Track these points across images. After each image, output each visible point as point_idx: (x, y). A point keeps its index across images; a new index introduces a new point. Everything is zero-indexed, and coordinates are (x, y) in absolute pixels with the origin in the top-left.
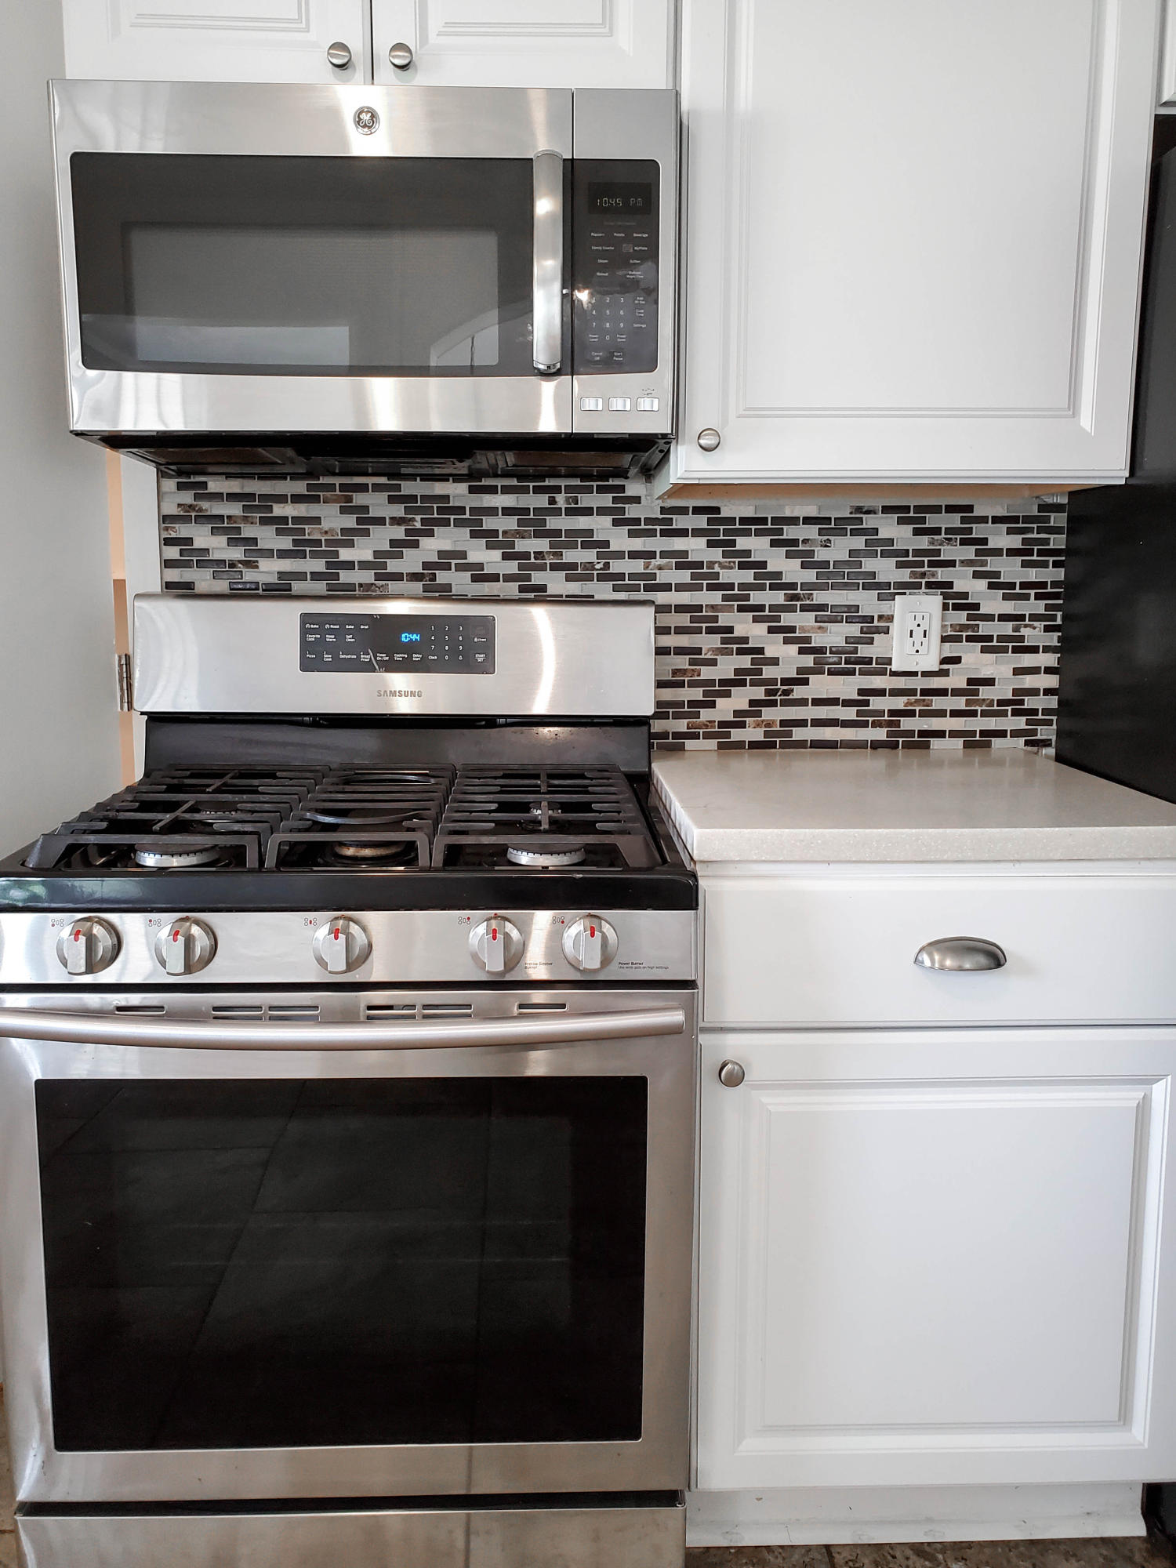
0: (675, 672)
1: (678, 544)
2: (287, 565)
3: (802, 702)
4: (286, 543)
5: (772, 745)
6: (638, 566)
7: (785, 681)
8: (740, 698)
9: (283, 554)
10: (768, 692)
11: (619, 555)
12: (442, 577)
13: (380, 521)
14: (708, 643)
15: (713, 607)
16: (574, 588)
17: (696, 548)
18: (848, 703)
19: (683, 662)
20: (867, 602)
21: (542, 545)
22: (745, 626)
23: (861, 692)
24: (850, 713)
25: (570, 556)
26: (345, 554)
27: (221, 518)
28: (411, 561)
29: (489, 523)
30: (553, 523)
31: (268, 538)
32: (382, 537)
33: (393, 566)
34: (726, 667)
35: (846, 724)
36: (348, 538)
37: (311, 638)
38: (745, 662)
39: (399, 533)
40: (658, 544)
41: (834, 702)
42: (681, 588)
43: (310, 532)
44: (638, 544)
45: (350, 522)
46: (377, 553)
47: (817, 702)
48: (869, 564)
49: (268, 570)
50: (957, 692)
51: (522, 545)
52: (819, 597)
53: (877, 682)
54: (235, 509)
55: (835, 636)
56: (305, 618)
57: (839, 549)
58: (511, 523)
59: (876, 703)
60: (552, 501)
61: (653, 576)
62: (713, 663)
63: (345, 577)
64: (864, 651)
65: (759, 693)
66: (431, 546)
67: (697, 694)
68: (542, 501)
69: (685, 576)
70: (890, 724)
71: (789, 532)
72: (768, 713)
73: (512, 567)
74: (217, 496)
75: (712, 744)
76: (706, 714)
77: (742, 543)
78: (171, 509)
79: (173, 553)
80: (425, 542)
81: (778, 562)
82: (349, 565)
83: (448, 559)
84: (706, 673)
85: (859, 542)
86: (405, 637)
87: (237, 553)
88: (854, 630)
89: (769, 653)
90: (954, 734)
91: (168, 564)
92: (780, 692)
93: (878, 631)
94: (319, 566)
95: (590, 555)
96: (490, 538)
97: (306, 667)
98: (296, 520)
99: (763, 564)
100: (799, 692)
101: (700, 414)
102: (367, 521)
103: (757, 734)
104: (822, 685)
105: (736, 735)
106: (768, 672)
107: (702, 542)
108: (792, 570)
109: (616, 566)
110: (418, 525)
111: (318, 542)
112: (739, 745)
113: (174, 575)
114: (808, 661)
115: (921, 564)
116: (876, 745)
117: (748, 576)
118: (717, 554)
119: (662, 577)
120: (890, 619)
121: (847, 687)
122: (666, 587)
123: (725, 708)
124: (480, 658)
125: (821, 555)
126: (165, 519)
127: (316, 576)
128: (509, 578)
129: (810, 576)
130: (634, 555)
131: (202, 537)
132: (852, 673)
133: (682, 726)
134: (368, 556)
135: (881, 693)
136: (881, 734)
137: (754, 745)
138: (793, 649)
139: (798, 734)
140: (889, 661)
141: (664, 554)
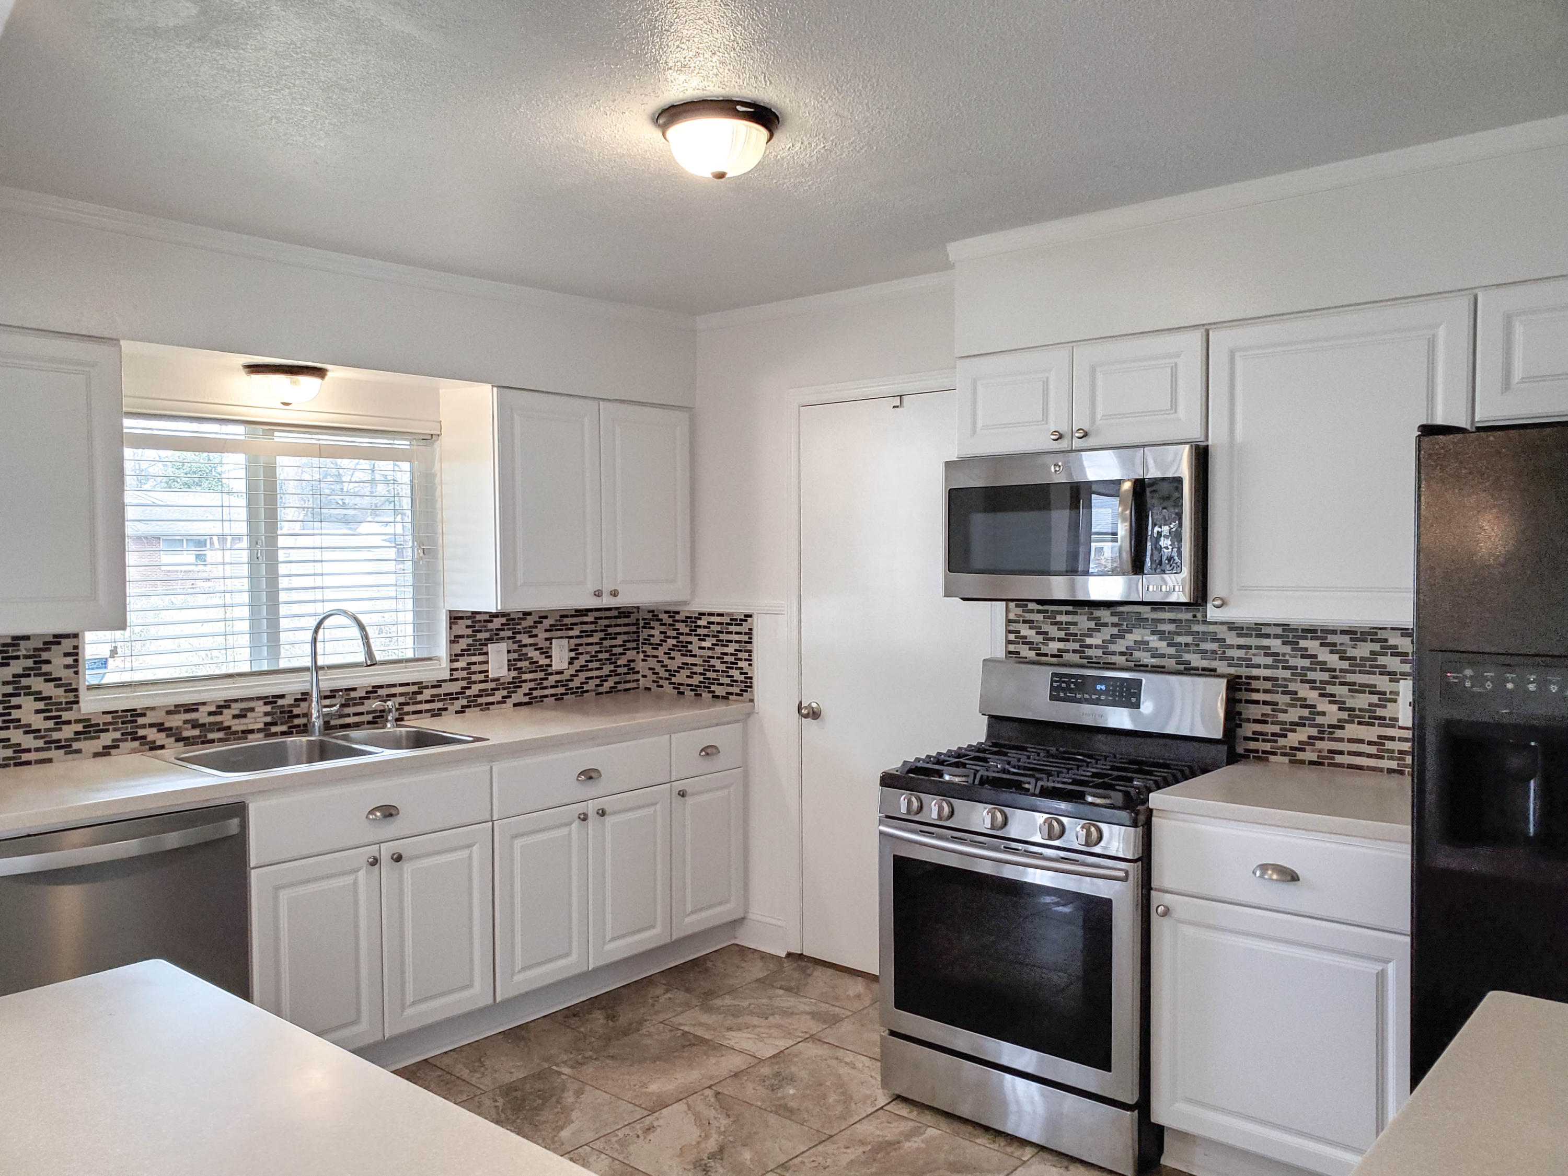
0: (1263, 715)
1: (1265, 642)
2: (1061, 645)
3: (1341, 740)
4: (1062, 634)
5: (1322, 764)
6: (1241, 653)
7: (1330, 726)
8: (1302, 735)
9: (1060, 640)
10: (1320, 732)
11: (1231, 647)
12: (1137, 654)
13: (1106, 625)
14: (1284, 699)
15: (1285, 679)
16: (1205, 664)
17: (1275, 644)
18: (1370, 743)
19: (1268, 709)
20: (1382, 683)
21: (1189, 639)
22: (1304, 692)
23: (1379, 737)
24: (1373, 750)
25: (1204, 646)
26: (1089, 641)
27: (1032, 622)
28: (1120, 646)
29: (1161, 627)
31: (1054, 631)
32: (1107, 633)
33: (1112, 648)
34: (1294, 715)
35: (1370, 756)
36: (1090, 633)
37: (1055, 684)
38: (1305, 712)
39: (1115, 631)
40: (1253, 641)
41: (1361, 741)
42: (1266, 667)
43: (1073, 630)
44: (1242, 641)
45: (1092, 624)
46: (1103, 641)
47: (1350, 741)
48: (1382, 660)
49: (1054, 646)
51: (1179, 639)
52: (1350, 678)
53: (1390, 732)
54: (1040, 617)
55: (1362, 701)
56: (1054, 675)
57: (1363, 650)
58: (1171, 627)
59: (1389, 745)
60: (1195, 616)
61: (1251, 660)
62: (1285, 712)
63: (1089, 652)
64: (1380, 712)
65: (1314, 732)
66: (1131, 638)
67: (1276, 729)
68: (1189, 616)
69: (1269, 660)
70: (1399, 759)
71: (1331, 639)
72: (1320, 745)
73: (1172, 651)
74: (1032, 611)
75: (1286, 759)
76: (1282, 742)
77: (1303, 643)
78: (1012, 616)
79: (1012, 637)
80: (1128, 636)
81: (1324, 655)
82: (1090, 647)
83: (1141, 645)
84: (1282, 717)
85: (1376, 647)
86: (1099, 687)
87: (1040, 638)
88: (1375, 699)
89: (1320, 708)
91: (1009, 642)
92: (1328, 732)
93: (1390, 700)
94: (1076, 646)
95: (1214, 646)
96: (1161, 634)
97: (1052, 698)
98: (1067, 623)
99: (1315, 656)
100: (1339, 733)
102: (1100, 625)
103: (1313, 756)
104: (1352, 730)
105: (1300, 755)
106: (1319, 720)
107: (1278, 642)
108: (1333, 660)
109: (1230, 653)
110: (1125, 627)
111: (1076, 635)
112: (1302, 762)
113: (1012, 648)
114: (1345, 715)
116: (1390, 771)
117: (1306, 663)
118: (1287, 649)
119: (1256, 660)
120: (1397, 694)
121: (1371, 733)
122: (1258, 666)
123: (1294, 739)
124: (1134, 700)
125: (1351, 653)
126: (1009, 621)
127: (1074, 651)
128: (1170, 656)
129: (1345, 665)
130: (1240, 647)
131: (1025, 631)
132: (1373, 725)
133: (1268, 747)
134: (1099, 642)
135: (1392, 739)
136: (1393, 765)
137: (1312, 763)
138: (1335, 707)
139: (1339, 759)
140: (1396, 720)
141: (1257, 648)
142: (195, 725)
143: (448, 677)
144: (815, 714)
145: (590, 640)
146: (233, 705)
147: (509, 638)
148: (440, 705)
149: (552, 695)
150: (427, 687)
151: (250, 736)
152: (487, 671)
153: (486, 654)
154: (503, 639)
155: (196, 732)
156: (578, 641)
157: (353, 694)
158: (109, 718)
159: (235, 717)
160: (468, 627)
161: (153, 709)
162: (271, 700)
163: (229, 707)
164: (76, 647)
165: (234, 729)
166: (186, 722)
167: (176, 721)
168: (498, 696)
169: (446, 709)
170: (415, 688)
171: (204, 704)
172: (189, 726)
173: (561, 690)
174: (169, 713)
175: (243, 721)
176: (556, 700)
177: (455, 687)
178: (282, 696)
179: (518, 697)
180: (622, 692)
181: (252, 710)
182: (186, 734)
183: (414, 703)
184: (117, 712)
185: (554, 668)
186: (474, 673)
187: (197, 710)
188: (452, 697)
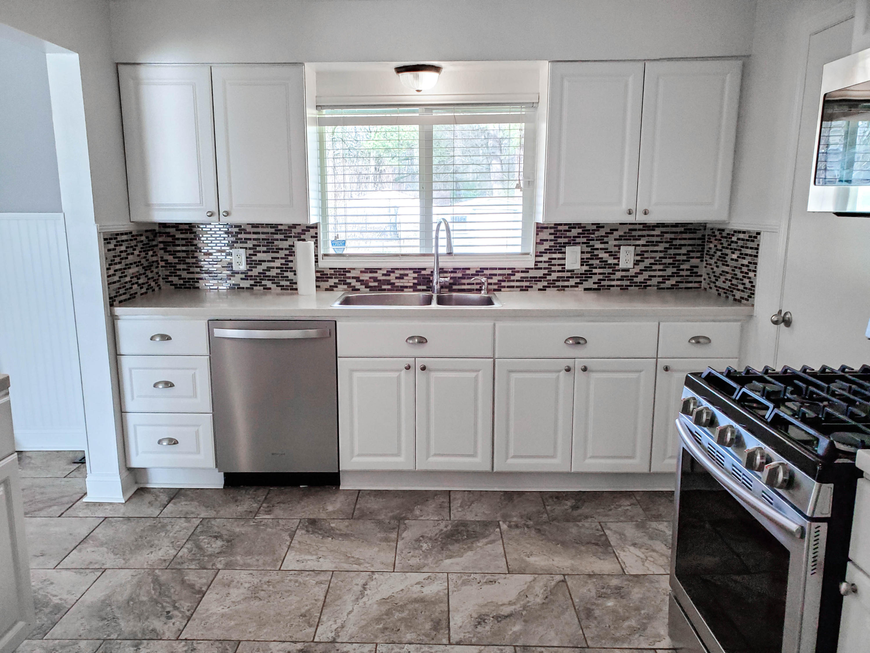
142: (375, 279)
143: (533, 267)
144: (788, 323)
145: (656, 248)
146: (396, 271)
147: (583, 243)
148: (527, 284)
149: (617, 286)
150: (518, 272)
151: (405, 290)
152: (564, 265)
153: (565, 253)
154: (579, 243)
155: (376, 284)
156: (644, 249)
157: (468, 272)
158: (332, 271)
159: (397, 278)
160: (551, 234)
161: (354, 269)
162: (418, 271)
163: (394, 272)
164: (316, 233)
165: (396, 284)
166: (370, 278)
167: (366, 277)
168: (572, 282)
169: (532, 287)
170: (510, 272)
171: (380, 269)
172: (372, 280)
173: (626, 283)
174: (362, 272)
175: (401, 281)
176: (621, 289)
177: (540, 273)
178: (424, 269)
179: (589, 284)
180: (683, 290)
181: (407, 275)
182: (371, 284)
183: (508, 281)
184: (336, 269)
185: (620, 266)
186: (555, 265)
187: (376, 272)
188: (537, 279)
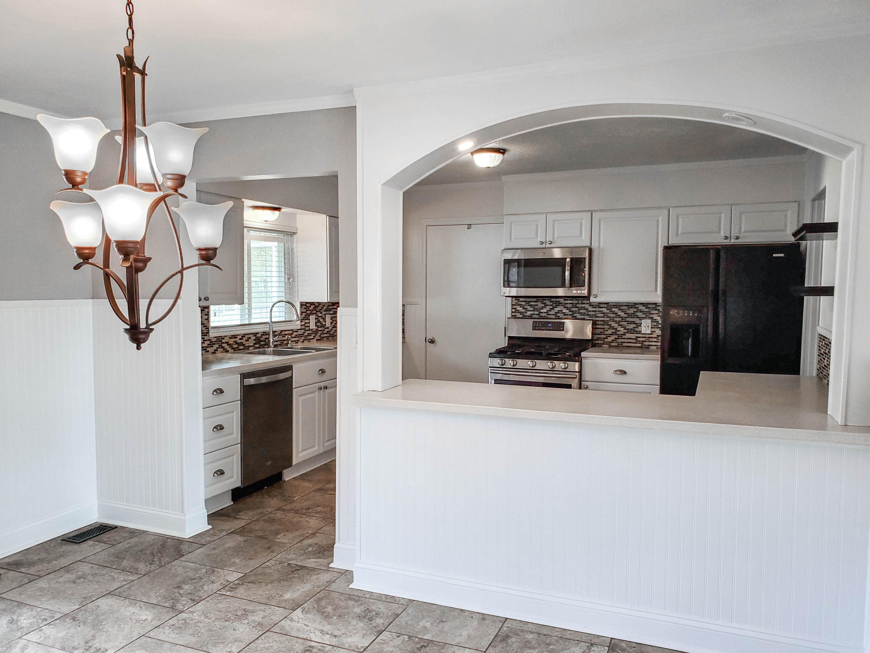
0: (600, 332)
1: (601, 309)
2: (532, 313)
3: (625, 339)
4: (532, 309)
5: (619, 346)
6: (593, 313)
7: (621, 335)
8: (613, 338)
9: (531, 311)
10: (618, 336)
11: (590, 311)
12: (558, 315)
13: (548, 305)
14: (606, 327)
15: (608, 321)
16: (582, 317)
17: (604, 310)
18: (634, 339)
19: (602, 330)
20: (637, 321)
21: (576, 309)
22: (613, 324)
23: (636, 337)
24: (634, 341)
25: (581, 311)
26: (542, 311)
27: (521, 305)
28: (553, 312)
29: (567, 306)
30: (578, 306)
31: (529, 308)
32: (548, 308)
33: (550, 313)
34: (610, 332)
35: (633, 343)
36: (542, 308)
37: (534, 325)
38: (614, 331)
39: (551, 307)
40: (597, 309)
41: (631, 339)
42: (601, 317)
43: (536, 307)
44: (593, 309)
45: (543, 305)
46: (547, 311)
47: (628, 339)
48: (637, 314)
49: (529, 313)
50: (655, 338)
51: (572, 309)
52: (628, 319)
53: (639, 335)
54: (524, 303)
55: (631, 326)
56: (533, 322)
57: (632, 311)
58: (571, 305)
59: (639, 339)
60: (578, 302)
61: (596, 315)
62: (607, 331)
63: (542, 314)
64: (636, 329)
65: (616, 337)
66: (556, 309)
67: (604, 336)
68: (576, 302)
69: (602, 315)
70: (642, 343)
71: (622, 308)
72: (618, 340)
73: (571, 313)
74: (521, 301)
75: (607, 346)
76: (606, 340)
77: (613, 309)
78: (514, 303)
79: (514, 310)
80: (555, 309)
81: (620, 313)
82: (542, 313)
83: (559, 312)
84: (606, 332)
85: (635, 310)
86: (549, 325)
87: (524, 311)
88: (634, 325)
89: (618, 329)
90: (655, 346)
91: (512, 312)
92: (620, 336)
93: (638, 326)
94: (537, 313)
95: (585, 311)
96: (567, 308)
97: (533, 330)
98: (534, 305)
99: (617, 313)
100: (624, 337)
101: (594, 291)
102: (546, 305)
103: (616, 344)
104: (628, 335)
105: (612, 344)
106: (618, 333)
107: (605, 309)
108: (622, 314)
109: (590, 313)
110: (554, 306)
111: (537, 309)
112: (613, 346)
113: (513, 314)
114: (626, 331)
115: (647, 314)
116: (639, 347)
117: (614, 315)
118: (608, 311)
119: (598, 315)
120: (641, 324)
121: (633, 336)
122: (599, 317)
123: (610, 339)
124: (562, 328)
125: (628, 312)
126: (512, 305)
127: (537, 314)
128: (570, 315)
129: (626, 315)
130: (593, 311)
131: (519, 308)
132: (634, 333)
133: (602, 342)
134: (546, 311)
135: (640, 337)
136: (640, 345)
137: (615, 346)
138: (623, 329)
139: (624, 344)
140: (641, 331)
141: (598, 311)
142: (236, 343)
143: (300, 328)
144: (432, 342)
146: (246, 336)
147: (315, 313)
148: (297, 339)
149: (326, 337)
150: (294, 332)
151: (250, 348)
152: (309, 326)
153: (309, 319)
154: (313, 314)
155: (237, 346)
156: (333, 316)
158: (215, 339)
159: (246, 341)
160: (305, 308)
161: (226, 336)
162: (255, 334)
163: (244, 337)
164: (208, 312)
165: (246, 345)
166: (234, 342)
167: (231, 341)
168: (312, 337)
169: (299, 341)
170: (291, 332)
171: (238, 335)
172: (235, 343)
173: (328, 335)
174: (230, 338)
175: (248, 342)
177: (301, 332)
178: (258, 333)
179: (318, 337)
181: (250, 338)
182: (234, 346)
183: (291, 338)
184: (218, 337)
185: (327, 326)
186: (307, 327)
187: (236, 338)
188: (301, 336)
